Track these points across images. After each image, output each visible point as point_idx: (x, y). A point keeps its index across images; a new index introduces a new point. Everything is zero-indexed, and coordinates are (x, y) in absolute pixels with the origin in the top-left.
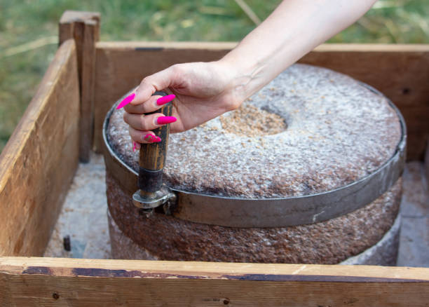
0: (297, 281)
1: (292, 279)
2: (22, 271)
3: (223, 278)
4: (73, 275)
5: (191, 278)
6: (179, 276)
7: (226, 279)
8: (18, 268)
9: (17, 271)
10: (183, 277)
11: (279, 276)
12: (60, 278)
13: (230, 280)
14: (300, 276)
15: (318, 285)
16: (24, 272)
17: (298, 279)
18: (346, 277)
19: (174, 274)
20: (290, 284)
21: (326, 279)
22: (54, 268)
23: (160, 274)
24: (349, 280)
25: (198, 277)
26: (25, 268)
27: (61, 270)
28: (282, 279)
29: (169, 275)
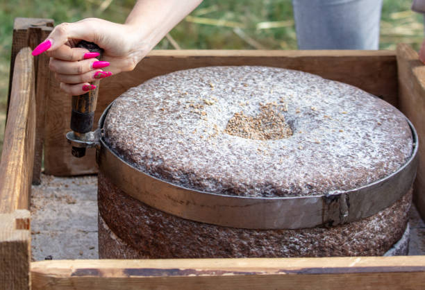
0: (355, 273)
1: (349, 271)
2: (70, 274)
3: (280, 273)
4: (124, 276)
5: (248, 274)
6: (235, 273)
7: (283, 273)
8: (65, 270)
9: (65, 274)
10: (240, 273)
11: (337, 269)
12: (111, 279)
13: (287, 274)
14: (358, 268)
15: (376, 276)
16: (73, 274)
17: (356, 271)
18: (403, 267)
19: (230, 270)
20: (347, 276)
21: (385, 270)
22: (104, 269)
23: (216, 271)
24: (406, 270)
25: (255, 273)
26: (74, 271)
27: (112, 271)
28: (341, 272)
29: (225, 272)
